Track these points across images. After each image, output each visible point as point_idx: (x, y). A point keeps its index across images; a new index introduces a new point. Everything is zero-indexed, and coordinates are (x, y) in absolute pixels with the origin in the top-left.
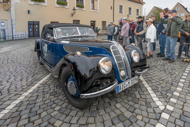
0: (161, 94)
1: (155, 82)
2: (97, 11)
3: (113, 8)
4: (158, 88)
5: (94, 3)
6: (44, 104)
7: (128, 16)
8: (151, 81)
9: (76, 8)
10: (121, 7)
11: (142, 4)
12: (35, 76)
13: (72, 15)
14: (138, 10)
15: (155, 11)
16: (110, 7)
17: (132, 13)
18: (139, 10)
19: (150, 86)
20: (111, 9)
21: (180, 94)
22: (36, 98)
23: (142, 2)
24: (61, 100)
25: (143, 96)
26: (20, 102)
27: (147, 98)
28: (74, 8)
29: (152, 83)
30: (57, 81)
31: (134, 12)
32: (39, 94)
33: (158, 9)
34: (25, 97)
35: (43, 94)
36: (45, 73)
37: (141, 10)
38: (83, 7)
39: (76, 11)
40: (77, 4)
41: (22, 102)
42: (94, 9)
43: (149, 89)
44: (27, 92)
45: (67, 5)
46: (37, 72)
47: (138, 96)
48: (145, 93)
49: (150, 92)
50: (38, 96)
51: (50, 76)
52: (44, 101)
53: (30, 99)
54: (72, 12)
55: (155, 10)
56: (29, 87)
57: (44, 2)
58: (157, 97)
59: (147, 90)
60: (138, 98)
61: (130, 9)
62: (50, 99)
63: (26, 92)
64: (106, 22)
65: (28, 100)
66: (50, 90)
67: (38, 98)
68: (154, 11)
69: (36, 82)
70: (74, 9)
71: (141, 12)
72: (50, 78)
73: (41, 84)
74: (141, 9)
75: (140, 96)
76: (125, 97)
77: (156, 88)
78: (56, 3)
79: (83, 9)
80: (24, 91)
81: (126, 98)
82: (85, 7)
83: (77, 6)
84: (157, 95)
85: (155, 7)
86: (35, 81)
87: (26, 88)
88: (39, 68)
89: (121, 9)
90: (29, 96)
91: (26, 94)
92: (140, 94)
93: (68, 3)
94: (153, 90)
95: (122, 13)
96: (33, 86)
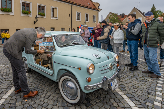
0: (140, 103)
1: (129, 90)
2: (57, 19)
3: (71, 15)
4: (135, 96)
5: (53, 12)
6: (24, 108)
7: (85, 22)
8: (124, 88)
9: (38, 16)
10: (78, 14)
11: (98, 10)
12: (10, 80)
13: (35, 23)
14: (94, 16)
15: (112, 17)
16: (69, 15)
17: (89, 20)
18: (96, 17)
19: (125, 94)
20: (69, 16)
21: (161, 104)
22: (15, 101)
23: (98, 9)
24: (39, 105)
25: (121, 105)
26: (2, 104)
27: (126, 107)
28: (37, 16)
29: (126, 91)
30: (31, 85)
31: (90, 18)
32: (17, 97)
33: (114, 15)
34: (6, 100)
35: (21, 98)
37: (98, 17)
38: (44, 15)
39: (38, 19)
40: (39, 13)
41: (4, 104)
42: (53, 17)
43: (125, 97)
44: (6, 94)
45: (30, 14)
47: (115, 105)
48: (122, 101)
49: (127, 101)
50: (16, 99)
52: (23, 105)
53: (11, 102)
54: (35, 20)
55: (111, 15)
56: (7, 90)
57: (12, 12)
58: (136, 106)
59: (123, 99)
60: (115, 107)
61: (87, 15)
62: (28, 103)
63: (5, 94)
64: (64, 28)
65: (9, 103)
67: (17, 101)
68: (110, 17)
70: (37, 18)
71: (98, 18)
74: (98, 15)
75: (117, 104)
76: (102, 104)
77: (132, 96)
78: (21, 13)
79: (45, 17)
80: (4, 94)
81: (103, 106)
82: (46, 15)
83: (39, 15)
84: (135, 104)
85: (111, 13)
86: (11, 84)
87: (5, 91)
89: (78, 16)
90: (9, 99)
91: (6, 97)
92: (117, 102)
93: (31, 12)
94: (129, 98)
95: (79, 20)
96: (11, 89)
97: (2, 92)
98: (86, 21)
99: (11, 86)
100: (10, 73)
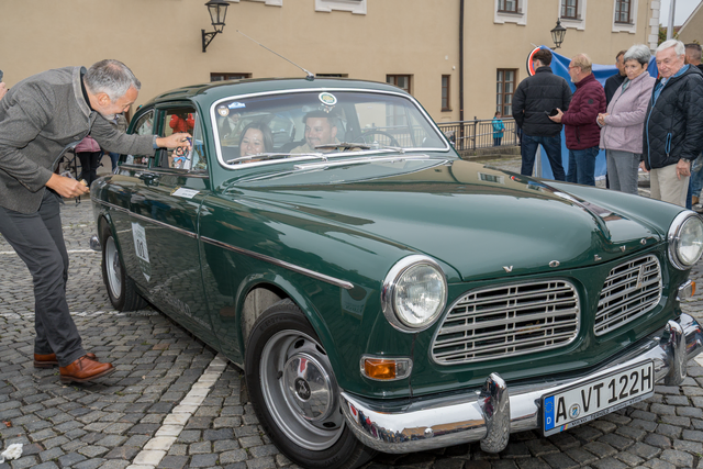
2: (356, 9)
7: (558, 30)
12: (130, 389)
13: (205, 40)
17: (583, 11)
36: (172, 374)
39: (230, 15)
44: (135, 461)
46: (130, 367)
51: (212, 388)
54: (206, 20)
56: (135, 440)
63: (131, 460)
64: (409, 76)
66: (250, 456)
69: (153, 417)
72: (217, 402)
73: (187, 427)
80: (121, 458)
86: (146, 413)
87: (121, 445)
88: (127, 348)
95: (517, 12)
96: (154, 436)
97: (111, 448)
98: (564, 25)
99: (148, 418)
100: (116, 355)
